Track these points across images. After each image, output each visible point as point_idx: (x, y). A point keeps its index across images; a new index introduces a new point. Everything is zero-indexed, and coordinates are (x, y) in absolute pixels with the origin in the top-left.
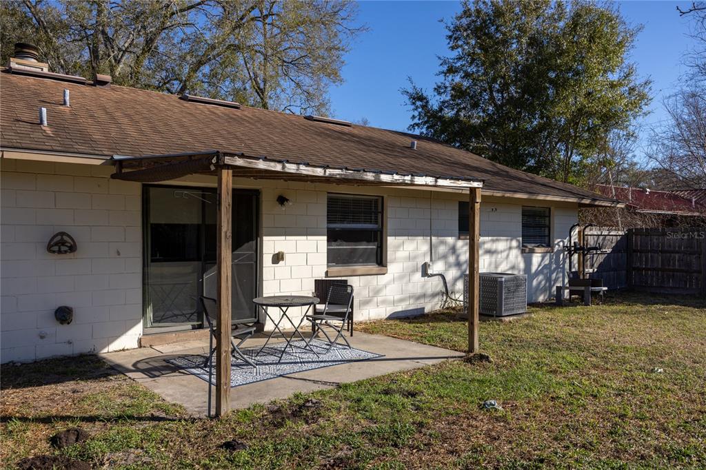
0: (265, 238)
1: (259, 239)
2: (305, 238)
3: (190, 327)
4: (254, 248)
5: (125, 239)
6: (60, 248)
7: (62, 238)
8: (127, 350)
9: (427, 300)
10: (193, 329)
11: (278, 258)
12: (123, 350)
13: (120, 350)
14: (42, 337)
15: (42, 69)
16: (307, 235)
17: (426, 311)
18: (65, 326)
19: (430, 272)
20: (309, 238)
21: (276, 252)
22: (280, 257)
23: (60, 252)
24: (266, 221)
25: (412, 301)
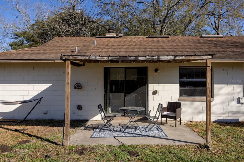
0: (149, 85)
1: (147, 85)
2: (168, 85)
3: (121, 115)
4: (145, 88)
5: (98, 85)
6: (79, 88)
7: (78, 85)
8: (98, 120)
9: (240, 115)
10: (122, 116)
11: (155, 92)
12: (97, 120)
13: (96, 120)
14: (74, 113)
15: (114, 35)
16: (169, 84)
17: (240, 120)
18: (80, 111)
19: (241, 102)
20: (170, 85)
21: (154, 90)
22: (156, 92)
23: (79, 89)
24: (150, 78)
25: (230, 115)
